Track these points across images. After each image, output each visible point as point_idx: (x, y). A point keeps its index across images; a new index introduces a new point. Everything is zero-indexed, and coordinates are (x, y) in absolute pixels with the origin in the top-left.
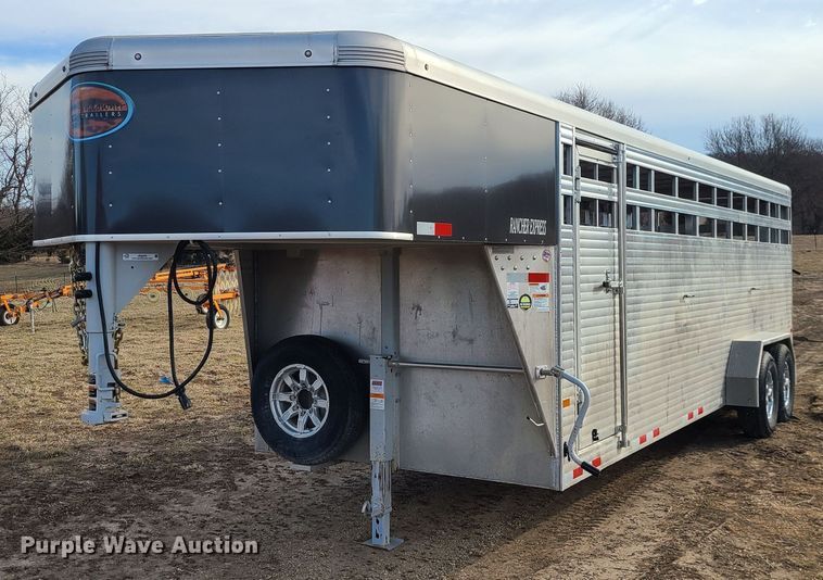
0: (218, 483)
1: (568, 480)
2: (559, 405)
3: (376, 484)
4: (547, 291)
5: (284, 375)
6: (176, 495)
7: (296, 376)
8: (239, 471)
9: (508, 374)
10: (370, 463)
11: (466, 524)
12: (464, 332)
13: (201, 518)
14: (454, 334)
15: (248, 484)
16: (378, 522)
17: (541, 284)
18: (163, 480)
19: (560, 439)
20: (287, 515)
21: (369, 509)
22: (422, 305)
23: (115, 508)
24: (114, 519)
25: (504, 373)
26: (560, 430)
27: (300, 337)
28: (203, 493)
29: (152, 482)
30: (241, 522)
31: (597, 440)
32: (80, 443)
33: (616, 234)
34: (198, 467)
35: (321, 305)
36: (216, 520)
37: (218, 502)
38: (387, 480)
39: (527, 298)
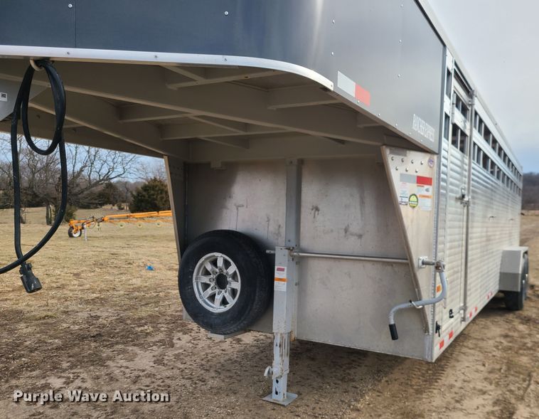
0: (160, 341)
2: (434, 290)
3: (277, 351)
4: (430, 193)
5: (204, 262)
6: (124, 352)
7: (214, 263)
8: (179, 331)
9: (391, 264)
10: (272, 334)
11: (344, 378)
12: (355, 228)
13: (136, 373)
14: (346, 230)
15: (183, 342)
16: (277, 382)
17: (426, 187)
18: (118, 339)
19: (433, 320)
20: (207, 370)
21: (271, 372)
22: (320, 207)
23: (69, 364)
24: (63, 375)
25: (388, 262)
26: (434, 311)
27: (218, 231)
28: (146, 350)
29: (108, 341)
30: (169, 378)
31: (452, 317)
32: (70, 308)
33: (467, 161)
34: (149, 328)
35: (238, 207)
36: (149, 376)
37: (155, 359)
38: (286, 348)
39: (415, 198)
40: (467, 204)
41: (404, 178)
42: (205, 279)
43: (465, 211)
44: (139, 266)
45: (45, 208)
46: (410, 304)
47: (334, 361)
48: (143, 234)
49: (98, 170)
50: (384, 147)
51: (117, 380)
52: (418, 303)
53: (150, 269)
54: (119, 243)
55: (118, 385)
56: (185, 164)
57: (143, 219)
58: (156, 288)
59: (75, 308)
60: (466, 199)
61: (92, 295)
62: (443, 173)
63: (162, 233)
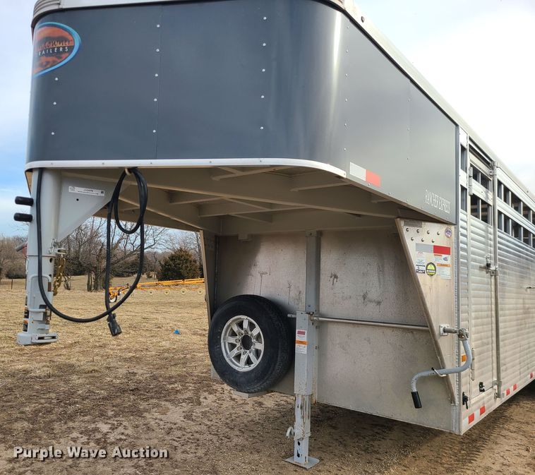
0: (188, 399)
1: (465, 426)
2: (459, 359)
3: (298, 412)
4: (449, 262)
5: (232, 324)
6: (158, 406)
7: (240, 325)
8: (205, 391)
9: (411, 331)
10: (294, 395)
11: (367, 449)
12: (373, 296)
13: (169, 425)
14: (364, 297)
15: (209, 401)
16: (299, 443)
17: (444, 256)
18: (153, 394)
19: (459, 390)
20: (231, 429)
21: (292, 433)
22: (338, 275)
23: (113, 413)
24: (109, 421)
25: (408, 329)
26: (460, 381)
27: (244, 295)
28: (177, 406)
29: (145, 395)
30: (197, 432)
31: (483, 391)
32: (112, 365)
33: (491, 230)
34: (178, 386)
35: (262, 274)
36: (180, 429)
37: (184, 414)
38: (307, 409)
39: (433, 266)
40: (494, 273)
41: (420, 248)
42: (232, 340)
43: (493, 280)
44: (167, 330)
45: (87, 276)
46: (433, 372)
47: (357, 431)
48: (169, 301)
49: (132, 242)
50: (398, 219)
51: (153, 430)
52: (441, 371)
53: (177, 333)
54: (149, 308)
55: (154, 434)
56: (216, 236)
57: (169, 286)
58: (183, 350)
59: (115, 364)
60: (493, 268)
61: (129, 354)
62: (461, 242)
63: (185, 300)
